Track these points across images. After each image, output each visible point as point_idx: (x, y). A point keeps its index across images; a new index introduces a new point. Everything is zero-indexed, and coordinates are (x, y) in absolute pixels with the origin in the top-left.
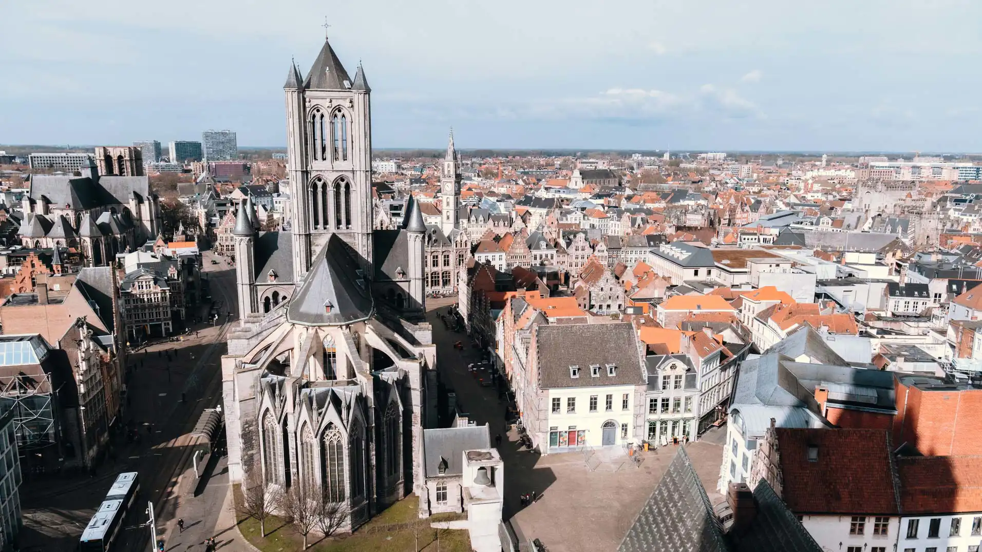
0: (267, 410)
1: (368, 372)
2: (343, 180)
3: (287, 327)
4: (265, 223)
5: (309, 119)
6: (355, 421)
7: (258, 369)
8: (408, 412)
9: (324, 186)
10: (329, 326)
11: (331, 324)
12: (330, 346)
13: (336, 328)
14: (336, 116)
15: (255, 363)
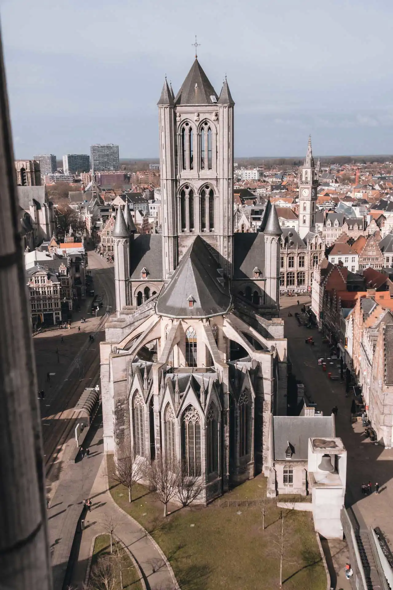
0: (137, 391)
1: (225, 362)
2: (207, 187)
3: (155, 318)
4: (141, 227)
5: (179, 132)
6: (212, 405)
7: (130, 355)
8: (260, 400)
9: (191, 193)
10: (192, 318)
11: (193, 317)
12: (192, 337)
13: (197, 321)
14: (202, 129)
15: (127, 350)
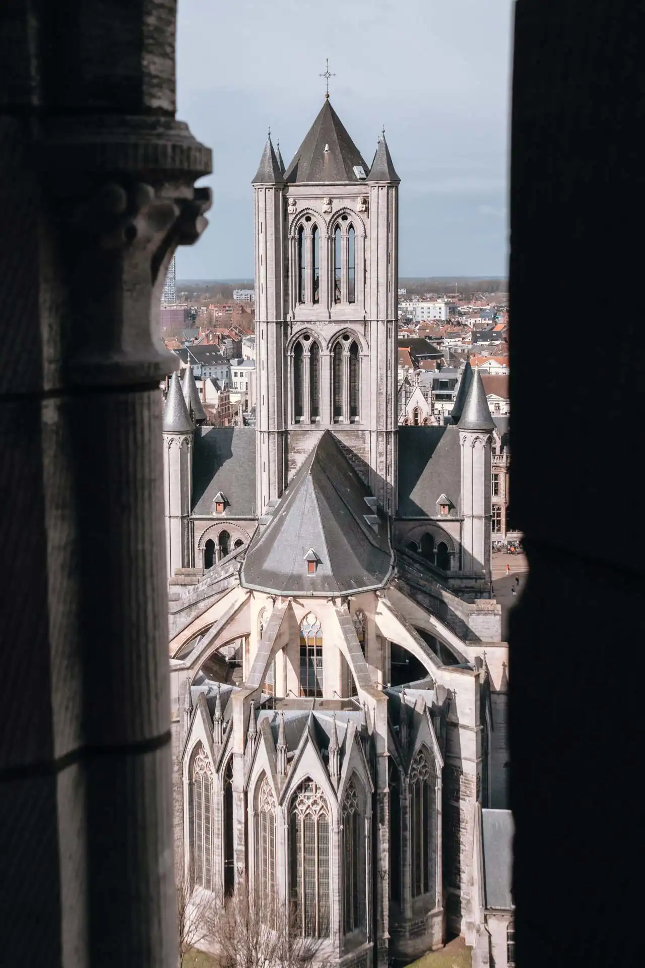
0: (199, 745)
1: (380, 688)
2: (346, 338)
3: (239, 595)
4: (214, 411)
5: (293, 233)
6: (352, 782)
7: (188, 669)
8: (452, 773)
9: (314, 348)
10: (313, 597)
11: (315, 593)
12: (312, 635)
13: (324, 601)
14: (338, 227)
15: (183, 658)
